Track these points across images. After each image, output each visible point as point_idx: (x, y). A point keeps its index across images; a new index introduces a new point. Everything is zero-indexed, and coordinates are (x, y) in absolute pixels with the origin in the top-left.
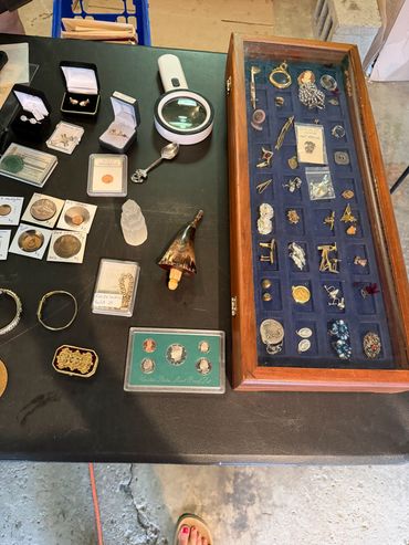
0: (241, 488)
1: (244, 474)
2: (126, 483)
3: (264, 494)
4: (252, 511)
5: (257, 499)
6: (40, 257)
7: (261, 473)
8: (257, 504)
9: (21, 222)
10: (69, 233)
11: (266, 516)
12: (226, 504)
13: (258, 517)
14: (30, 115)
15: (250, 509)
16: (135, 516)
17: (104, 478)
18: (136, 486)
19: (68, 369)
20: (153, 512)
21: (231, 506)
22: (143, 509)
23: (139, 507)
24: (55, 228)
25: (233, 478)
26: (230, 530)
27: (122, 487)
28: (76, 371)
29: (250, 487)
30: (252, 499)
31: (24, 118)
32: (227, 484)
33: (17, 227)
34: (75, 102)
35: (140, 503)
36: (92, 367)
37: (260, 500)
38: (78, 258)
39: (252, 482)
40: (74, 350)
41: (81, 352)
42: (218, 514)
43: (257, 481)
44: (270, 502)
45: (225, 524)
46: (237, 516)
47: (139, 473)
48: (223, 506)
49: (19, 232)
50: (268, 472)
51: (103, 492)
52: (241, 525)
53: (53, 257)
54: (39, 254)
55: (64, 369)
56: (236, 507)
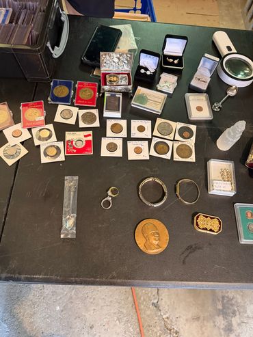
0: (227, 306)
1: (227, 297)
2: (155, 301)
3: (242, 310)
4: (235, 321)
5: (237, 313)
6: (169, 158)
7: (238, 296)
8: (238, 316)
9: (153, 136)
10: (184, 143)
11: (244, 324)
12: (218, 316)
13: (239, 325)
14: (146, 69)
15: (233, 319)
16: (163, 323)
17: (142, 298)
18: (162, 304)
19: (206, 229)
20: (174, 320)
21: (221, 317)
22: (167, 318)
23: (164, 317)
24: (174, 140)
25: (221, 299)
26: (223, 333)
27: (153, 304)
28: (211, 230)
29: (232, 305)
30: (234, 313)
31: (143, 71)
32: (218, 303)
33: (151, 139)
34: (171, 60)
35: (165, 314)
36: (220, 228)
37: (239, 314)
38: (192, 159)
39: (233, 302)
40: (207, 217)
41: (212, 218)
42: (214, 322)
43: (236, 302)
44: (246, 315)
45: (219, 328)
46: (226, 324)
47: (163, 295)
48: (217, 317)
49: (153, 143)
50: (242, 296)
51: (142, 306)
52: (229, 329)
53: (177, 158)
54: (168, 156)
55: (203, 229)
56: (225, 318)
